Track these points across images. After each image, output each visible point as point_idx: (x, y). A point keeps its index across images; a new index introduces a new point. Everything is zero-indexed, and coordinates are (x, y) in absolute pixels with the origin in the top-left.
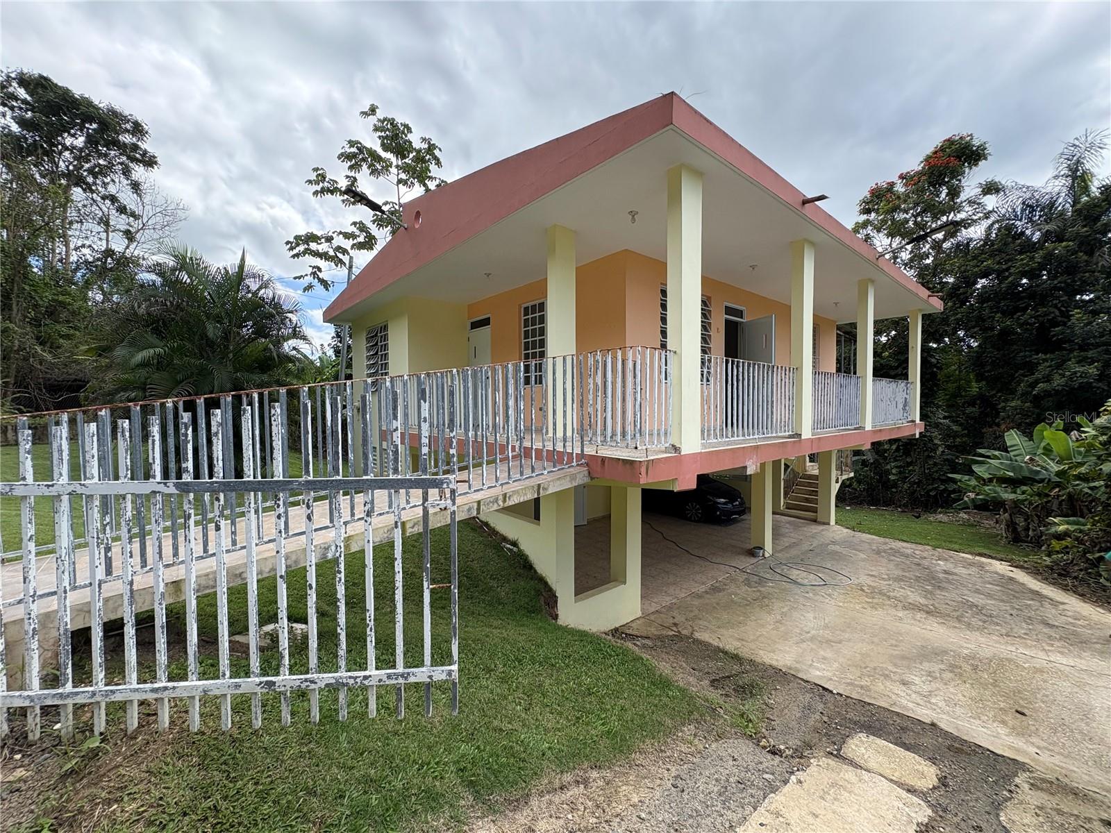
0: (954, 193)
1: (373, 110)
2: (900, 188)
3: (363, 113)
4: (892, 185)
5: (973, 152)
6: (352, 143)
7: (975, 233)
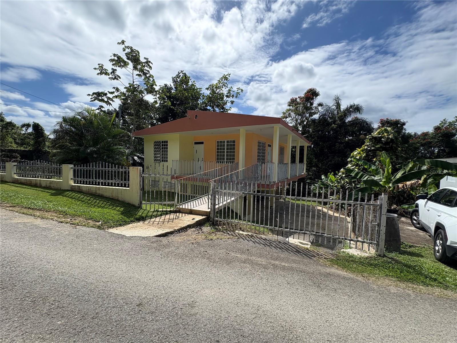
0: (312, 104)
1: (123, 42)
2: (298, 100)
3: (118, 43)
4: (296, 99)
5: (316, 94)
6: (115, 55)
7: (316, 116)
